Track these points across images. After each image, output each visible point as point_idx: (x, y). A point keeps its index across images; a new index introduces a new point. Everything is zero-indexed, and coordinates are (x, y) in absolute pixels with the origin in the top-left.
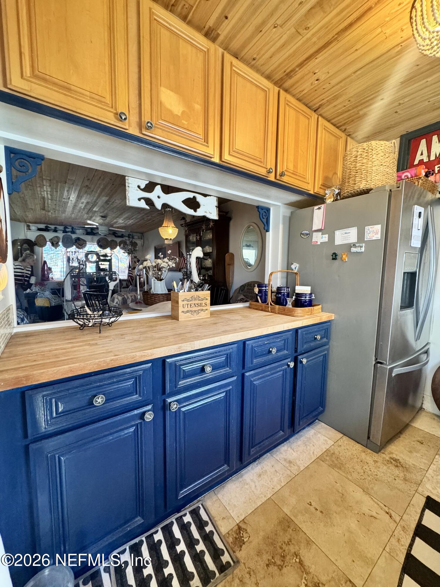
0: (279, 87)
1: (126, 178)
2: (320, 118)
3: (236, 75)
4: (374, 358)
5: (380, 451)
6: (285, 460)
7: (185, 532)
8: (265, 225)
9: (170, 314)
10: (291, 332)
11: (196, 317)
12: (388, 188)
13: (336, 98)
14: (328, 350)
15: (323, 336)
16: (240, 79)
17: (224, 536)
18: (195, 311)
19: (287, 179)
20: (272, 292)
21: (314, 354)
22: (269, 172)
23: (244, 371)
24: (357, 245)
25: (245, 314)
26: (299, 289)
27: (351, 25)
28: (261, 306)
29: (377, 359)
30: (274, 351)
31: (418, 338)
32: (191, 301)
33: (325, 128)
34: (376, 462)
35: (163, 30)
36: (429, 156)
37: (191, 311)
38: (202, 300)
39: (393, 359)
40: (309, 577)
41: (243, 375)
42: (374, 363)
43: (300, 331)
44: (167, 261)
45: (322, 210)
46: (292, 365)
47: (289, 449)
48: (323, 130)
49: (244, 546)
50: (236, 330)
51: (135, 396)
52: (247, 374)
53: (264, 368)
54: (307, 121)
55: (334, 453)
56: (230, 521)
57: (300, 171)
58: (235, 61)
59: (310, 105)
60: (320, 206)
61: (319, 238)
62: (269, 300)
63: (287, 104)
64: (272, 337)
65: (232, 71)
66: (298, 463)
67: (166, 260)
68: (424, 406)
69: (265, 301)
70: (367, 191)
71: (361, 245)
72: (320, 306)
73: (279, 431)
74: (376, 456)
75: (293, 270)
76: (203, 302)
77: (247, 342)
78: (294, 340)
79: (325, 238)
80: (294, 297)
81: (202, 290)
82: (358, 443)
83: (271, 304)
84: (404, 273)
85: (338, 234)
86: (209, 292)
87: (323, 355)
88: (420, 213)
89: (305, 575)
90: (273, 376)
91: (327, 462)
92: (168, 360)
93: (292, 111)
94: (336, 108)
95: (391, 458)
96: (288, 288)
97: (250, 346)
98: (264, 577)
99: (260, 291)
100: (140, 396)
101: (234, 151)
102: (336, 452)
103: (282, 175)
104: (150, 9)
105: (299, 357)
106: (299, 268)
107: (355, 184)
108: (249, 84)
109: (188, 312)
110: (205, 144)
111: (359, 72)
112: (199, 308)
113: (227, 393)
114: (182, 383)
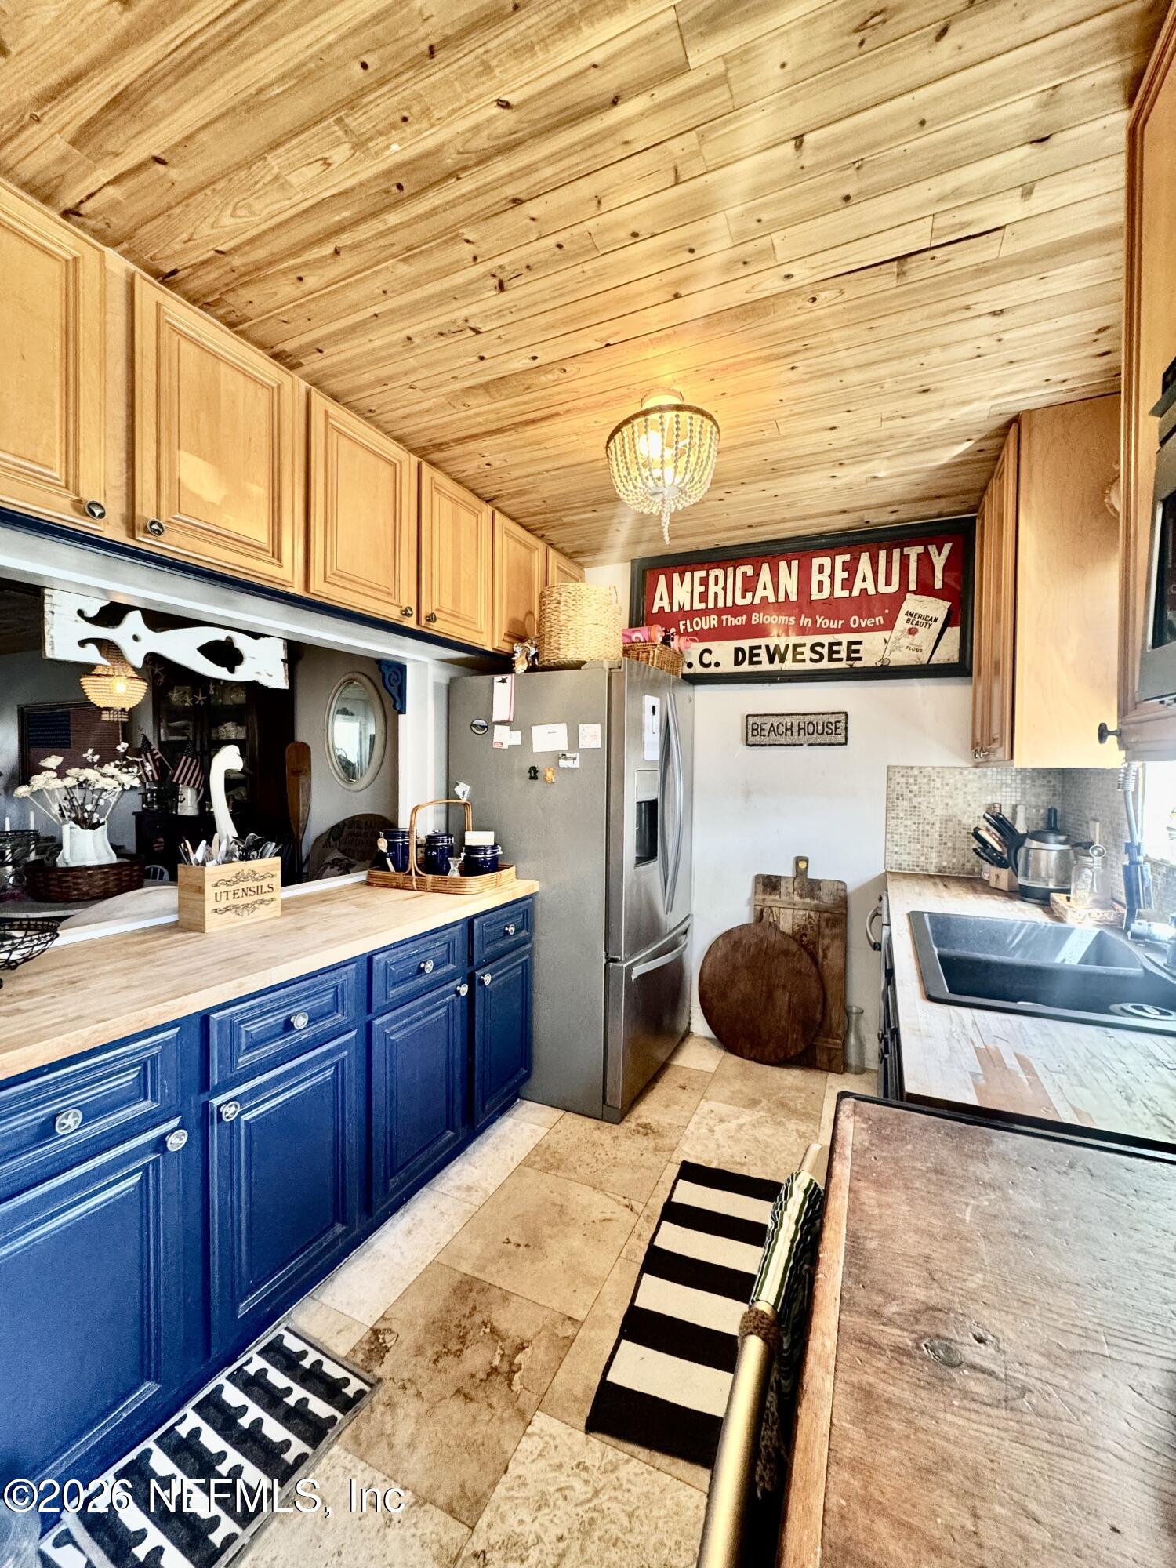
0: (420, 457)
1: (47, 591)
2: (498, 515)
3: (336, 434)
4: (604, 955)
5: (622, 1120)
6: (459, 1188)
7: (256, 1389)
8: (395, 701)
9: (173, 918)
10: (460, 926)
11: (247, 918)
12: (606, 666)
13: (522, 493)
14: (530, 952)
15: (520, 926)
16: (344, 441)
17: (346, 1358)
18: (245, 906)
19: (439, 627)
20: (418, 846)
21: (503, 965)
22: (406, 613)
23: (370, 1017)
24: (568, 755)
25: (363, 900)
26: (473, 838)
27: (533, 422)
28: (395, 878)
29: (607, 954)
30: (429, 967)
31: (669, 909)
32: (235, 883)
33: (507, 533)
34: (615, 1138)
35: (184, 344)
36: (671, 604)
37: (236, 907)
38: (263, 878)
39: (634, 949)
40: (508, 1342)
41: (369, 1026)
42: (604, 961)
43: (476, 922)
44: (116, 771)
45: (508, 686)
46: (464, 990)
47: (466, 1166)
48: (505, 537)
49: (387, 1355)
50: (351, 935)
51: (143, 1104)
52: (377, 1022)
53: (410, 1006)
54: (474, 518)
55: (548, 1147)
56: (355, 1329)
57: (464, 609)
58: (334, 409)
59: (479, 491)
60: (504, 677)
61: (504, 737)
62: (413, 863)
63: (436, 488)
64: (422, 941)
65: (329, 426)
66: (484, 1184)
67: (110, 769)
68: (693, 1028)
69: (402, 867)
70: (578, 665)
71: (574, 755)
72: (513, 869)
73: (444, 1132)
74: (617, 1130)
75: (458, 797)
76: (265, 883)
77: (376, 958)
78: (466, 941)
79: (515, 738)
80: (463, 855)
81: (261, 856)
82: (589, 1117)
83: (417, 874)
84: (639, 803)
85: (537, 731)
86: (278, 859)
87: (521, 963)
88: (654, 707)
89: (500, 1344)
90: (428, 1018)
91: (536, 1166)
92: (215, 1016)
93: (445, 501)
94: (523, 506)
95: (638, 1125)
96: (451, 836)
97: (382, 964)
98: (431, 1380)
99: (392, 847)
100: (154, 1100)
101: (334, 574)
102: (553, 1145)
103: (431, 618)
104: (158, 305)
105: (478, 973)
106: (471, 794)
107: (559, 649)
108: (361, 452)
109: (227, 909)
110: (276, 561)
111: (553, 473)
112: (256, 898)
113: (337, 1068)
114: (244, 1060)
